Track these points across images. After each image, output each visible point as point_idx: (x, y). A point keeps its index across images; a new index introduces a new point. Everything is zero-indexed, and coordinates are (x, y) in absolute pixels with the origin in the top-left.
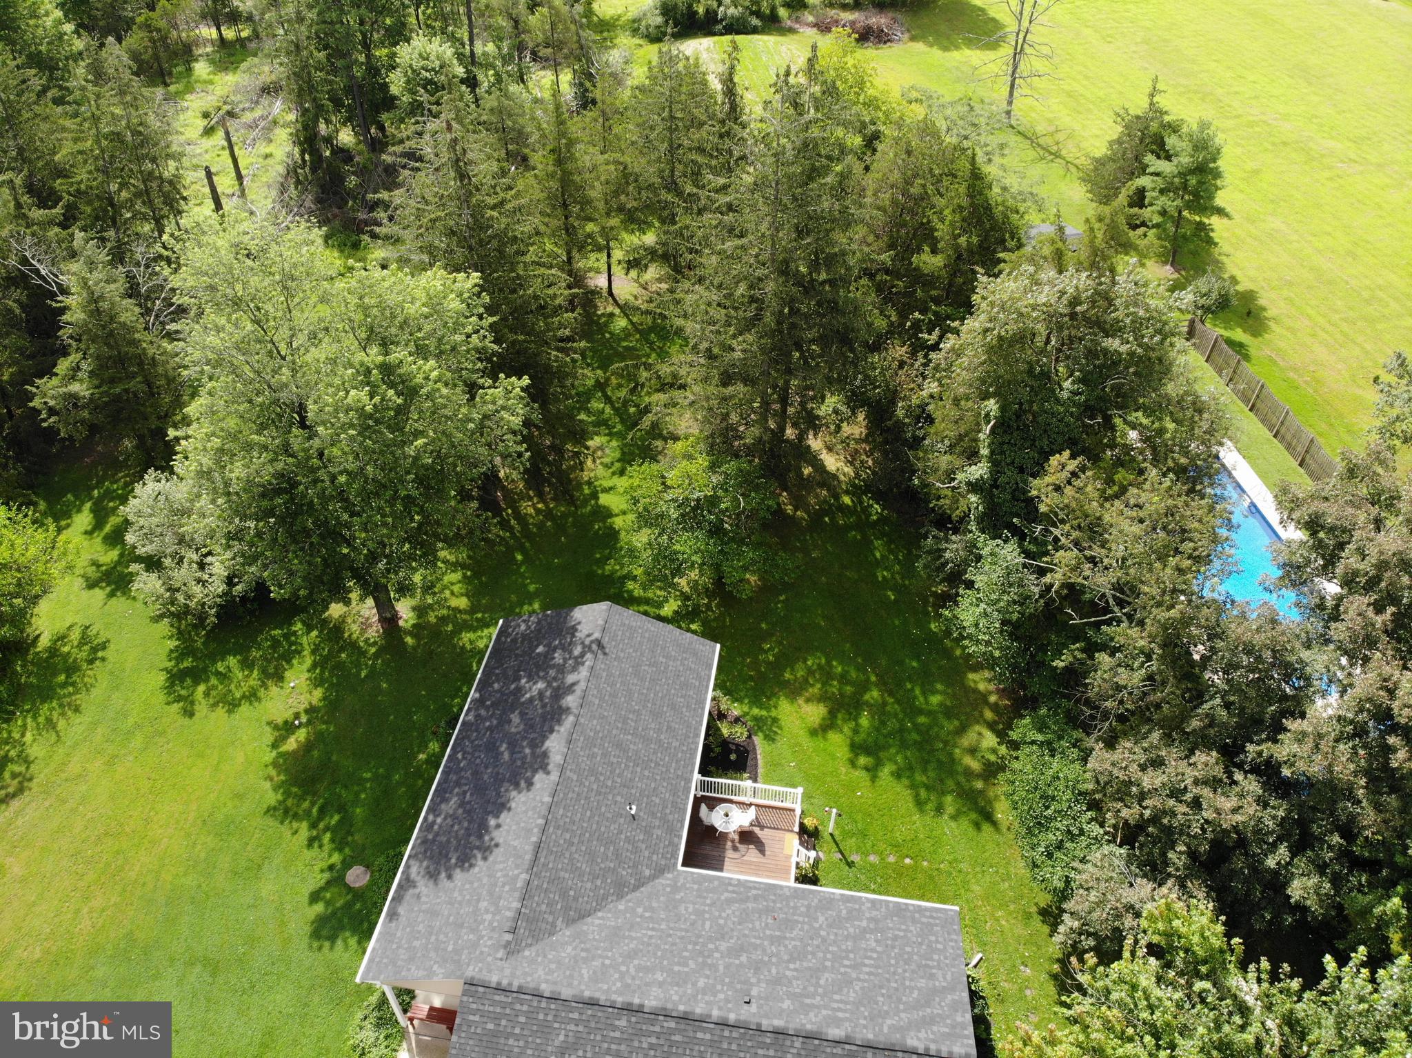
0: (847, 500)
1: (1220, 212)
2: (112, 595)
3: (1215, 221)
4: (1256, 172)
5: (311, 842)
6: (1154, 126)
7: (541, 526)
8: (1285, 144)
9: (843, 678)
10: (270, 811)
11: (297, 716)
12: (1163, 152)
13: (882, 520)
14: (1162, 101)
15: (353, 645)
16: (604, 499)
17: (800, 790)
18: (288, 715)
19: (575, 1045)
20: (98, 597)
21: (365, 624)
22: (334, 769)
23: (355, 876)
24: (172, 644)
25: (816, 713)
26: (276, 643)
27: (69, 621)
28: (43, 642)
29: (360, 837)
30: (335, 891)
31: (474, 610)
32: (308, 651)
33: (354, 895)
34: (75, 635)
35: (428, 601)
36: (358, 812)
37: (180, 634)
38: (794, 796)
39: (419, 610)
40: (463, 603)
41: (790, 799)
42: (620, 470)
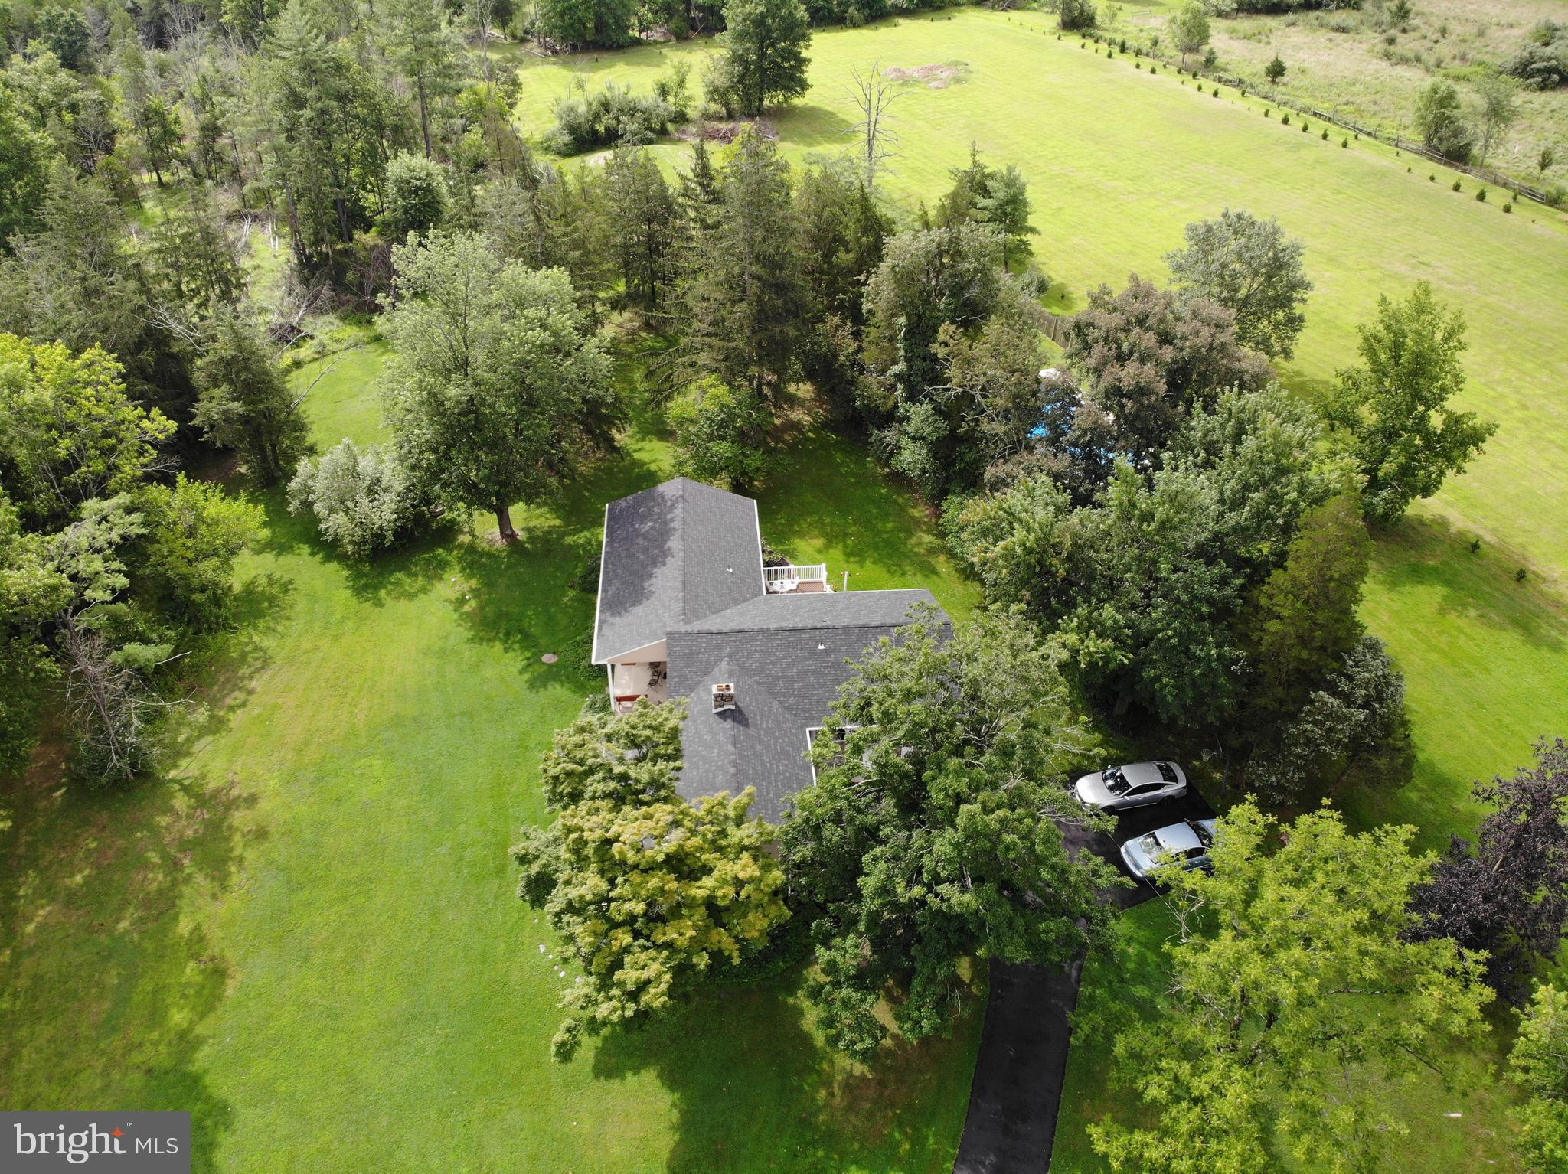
0: (811, 435)
1: (1032, 230)
2: (279, 554)
3: (1029, 237)
4: (1060, 209)
5: (506, 650)
6: (978, 177)
7: (595, 476)
8: (1080, 187)
9: (832, 524)
10: (471, 640)
11: (464, 595)
12: (986, 193)
13: (837, 442)
14: (982, 159)
15: (489, 555)
16: (636, 456)
17: (824, 565)
18: (458, 595)
19: (737, 651)
20: (269, 557)
21: (491, 542)
22: (507, 614)
23: (548, 658)
24: (346, 573)
25: (819, 542)
26: (428, 562)
27: (253, 574)
28: (237, 588)
29: (542, 642)
30: (536, 667)
31: (567, 525)
32: (454, 562)
33: (551, 666)
34: (263, 581)
35: (531, 525)
36: (535, 631)
37: (349, 567)
38: (821, 572)
39: (528, 530)
40: (557, 522)
41: (818, 574)
42: (643, 439)
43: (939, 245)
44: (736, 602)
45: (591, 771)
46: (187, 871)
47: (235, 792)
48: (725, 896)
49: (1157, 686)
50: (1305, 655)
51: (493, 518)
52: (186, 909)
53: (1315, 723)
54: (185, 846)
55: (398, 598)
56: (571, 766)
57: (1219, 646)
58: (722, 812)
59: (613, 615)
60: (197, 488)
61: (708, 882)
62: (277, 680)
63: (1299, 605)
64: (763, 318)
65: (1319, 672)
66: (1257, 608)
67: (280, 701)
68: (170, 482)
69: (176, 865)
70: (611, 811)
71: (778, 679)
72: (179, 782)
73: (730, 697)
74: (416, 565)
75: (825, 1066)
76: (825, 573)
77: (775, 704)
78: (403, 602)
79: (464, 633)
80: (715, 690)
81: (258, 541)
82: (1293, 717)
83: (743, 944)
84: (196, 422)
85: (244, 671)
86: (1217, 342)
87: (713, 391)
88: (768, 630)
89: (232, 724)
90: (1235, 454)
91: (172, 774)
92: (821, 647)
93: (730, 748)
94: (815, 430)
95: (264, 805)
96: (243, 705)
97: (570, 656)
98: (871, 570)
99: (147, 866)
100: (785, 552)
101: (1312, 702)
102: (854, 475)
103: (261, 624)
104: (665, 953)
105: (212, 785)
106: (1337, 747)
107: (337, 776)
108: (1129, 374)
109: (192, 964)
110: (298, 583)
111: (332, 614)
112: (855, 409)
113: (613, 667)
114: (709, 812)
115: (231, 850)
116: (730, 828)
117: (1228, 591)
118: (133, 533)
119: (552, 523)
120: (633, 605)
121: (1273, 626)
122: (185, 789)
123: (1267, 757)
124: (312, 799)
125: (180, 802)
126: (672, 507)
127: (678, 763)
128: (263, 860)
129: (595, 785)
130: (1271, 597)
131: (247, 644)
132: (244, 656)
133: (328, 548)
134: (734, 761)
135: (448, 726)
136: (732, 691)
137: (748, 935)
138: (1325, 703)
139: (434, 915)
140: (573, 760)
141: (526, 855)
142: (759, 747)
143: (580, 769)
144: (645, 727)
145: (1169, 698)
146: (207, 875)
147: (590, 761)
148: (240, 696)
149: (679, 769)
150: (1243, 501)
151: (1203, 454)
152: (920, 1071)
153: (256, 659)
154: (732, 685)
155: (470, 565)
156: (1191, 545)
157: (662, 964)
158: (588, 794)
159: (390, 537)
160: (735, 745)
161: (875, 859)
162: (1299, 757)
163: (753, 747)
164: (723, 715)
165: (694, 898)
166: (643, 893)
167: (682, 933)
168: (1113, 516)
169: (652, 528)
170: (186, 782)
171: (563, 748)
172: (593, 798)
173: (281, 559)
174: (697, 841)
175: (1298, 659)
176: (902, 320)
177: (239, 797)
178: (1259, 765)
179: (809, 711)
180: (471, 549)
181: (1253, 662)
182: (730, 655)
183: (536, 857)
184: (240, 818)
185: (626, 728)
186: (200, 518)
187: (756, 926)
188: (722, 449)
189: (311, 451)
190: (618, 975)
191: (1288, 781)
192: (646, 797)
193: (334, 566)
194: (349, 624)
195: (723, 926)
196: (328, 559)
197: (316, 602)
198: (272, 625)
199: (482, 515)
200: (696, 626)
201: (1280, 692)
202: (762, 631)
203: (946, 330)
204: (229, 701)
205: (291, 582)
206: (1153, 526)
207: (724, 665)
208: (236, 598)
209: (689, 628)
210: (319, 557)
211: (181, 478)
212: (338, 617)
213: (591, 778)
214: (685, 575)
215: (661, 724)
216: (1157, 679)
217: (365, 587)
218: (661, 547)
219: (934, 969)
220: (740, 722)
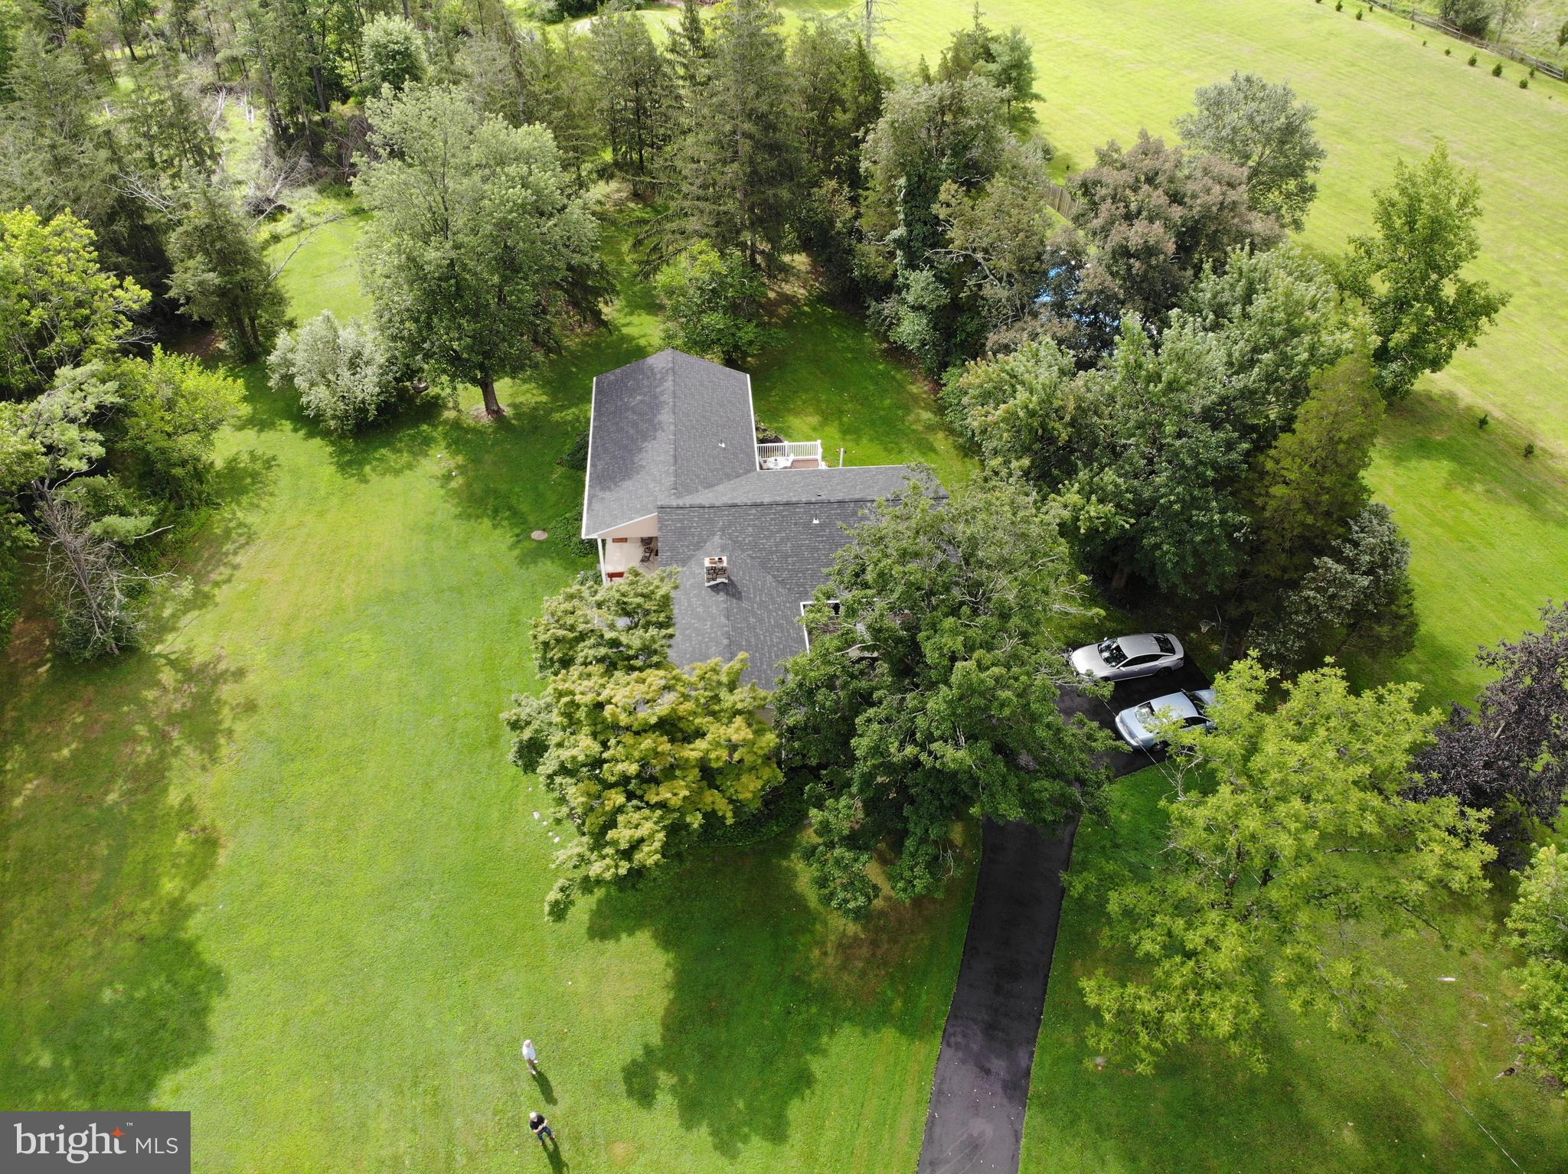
0: (806, 309)
1: (1037, 97)
2: (261, 430)
3: (1033, 105)
4: (1066, 78)
5: (495, 527)
6: (981, 41)
7: (582, 350)
8: (1086, 56)
9: (827, 402)
10: (459, 516)
11: (450, 472)
12: (990, 57)
13: (833, 316)
14: (985, 23)
15: (474, 431)
16: (625, 330)
17: (819, 442)
18: (444, 471)
19: (730, 526)
20: (250, 434)
21: (477, 418)
22: (495, 491)
23: (537, 535)
24: (330, 449)
25: (814, 420)
26: (413, 438)
27: (234, 450)
28: (219, 464)
29: (531, 519)
30: (526, 544)
31: (555, 399)
32: (440, 438)
33: (540, 542)
34: (245, 457)
35: (518, 400)
36: (524, 508)
37: (333, 443)
38: (815, 449)
39: (514, 406)
40: (544, 398)
41: (813, 451)
42: (631, 314)
43: (941, 99)
44: (729, 477)
45: (582, 637)
46: (176, 743)
47: (222, 666)
48: (718, 759)
49: (1158, 553)
50: (1310, 520)
51: (477, 392)
52: (175, 781)
53: (1318, 590)
54: (173, 719)
55: (384, 474)
56: (561, 633)
57: (1222, 511)
58: (715, 677)
59: (603, 489)
60: (174, 360)
61: (701, 744)
62: (262, 555)
63: (1306, 468)
64: (755, 180)
65: (1324, 538)
66: (1263, 474)
67: (265, 577)
68: (146, 354)
69: (165, 738)
70: (602, 676)
71: (772, 553)
72: (165, 657)
73: (723, 570)
74: (401, 441)
75: (818, 926)
76: (820, 450)
77: (769, 578)
78: (388, 478)
79: (451, 508)
80: (707, 563)
81: (239, 418)
82: (1295, 585)
83: (737, 805)
84: (172, 294)
85: (229, 547)
86: (1228, 200)
87: (703, 257)
88: (762, 505)
89: (217, 599)
90: (1245, 316)
91: (158, 649)
92: (816, 522)
93: (723, 620)
94: (810, 303)
95: (252, 679)
96: (229, 581)
97: (561, 533)
98: (867, 447)
99: (136, 739)
100: (780, 430)
101: (1315, 568)
102: (853, 351)
103: (245, 500)
104: (659, 812)
105: (199, 659)
106: (1339, 615)
107: (325, 650)
108: (1136, 234)
109: (182, 835)
110: (281, 459)
111: (317, 490)
112: (852, 280)
113: (604, 541)
114: (702, 678)
115: (220, 722)
116: (723, 694)
117: (1234, 456)
118: (107, 403)
119: (539, 399)
120: (623, 479)
121: (1278, 490)
122: (172, 663)
123: (1266, 626)
124: (300, 673)
125: (167, 676)
126: (663, 380)
127: (670, 631)
128: (252, 732)
129: (585, 651)
130: (1277, 462)
131: (230, 520)
132: (228, 532)
133: (311, 423)
134: (728, 633)
135: (437, 601)
136: (725, 564)
137: (741, 797)
138: (1329, 569)
139: (427, 785)
140: (562, 627)
141: (518, 721)
142: (752, 620)
143: (571, 635)
144: (637, 595)
145: (1169, 565)
146: (196, 747)
147: (581, 627)
148: (226, 571)
149: (671, 636)
150: (1253, 363)
151: (1211, 316)
152: (912, 932)
153: (240, 535)
154: (724, 559)
155: (456, 442)
156: (1197, 409)
157: (656, 823)
158: (579, 660)
159: (373, 412)
160: (728, 618)
161: (869, 720)
162: (1300, 624)
163: (746, 619)
164: (715, 588)
165: (687, 760)
166: (636, 754)
167: (675, 792)
168: (1119, 377)
169: (642, 402)
170: (173, 657)
171: (553, 615)
172: (585, 664)
173: (263, 435)
174: (689, 706)
175: (1303, 524)
176: (902, 181)
177: (227, 671)
178: (1258, 634)
179: (803, 585)
180: (456, 425)
181: (1257, 529)
182: (722, 530)
183: (528, 723)
184: (228, 692)
185: (617, 596)
186: (178, 392)
187: (749, 788)
188: (715, 320)
189: (291, 325)
190: (611, 834)
191: (1287, 649)
192: (638, 663)
193: (317, 442)
194: (334, 501)
195: (717, 788)
196: (311, 435)
197: (300, 478)
198: (255, 501)
199: (466, 388)
200: (688, 500)
201: (1283, 558)
202: (756, 505)
203: (948, 190)
204: (214, 576)
205: (274, 458)
206: (1160, 386)
207: (717, 539)
208: (218, 475)
209: (681, 503)
210: (302, 433)
211: (157, 350)
212: (323, 493)
213: (582, 645)
214: (675, 450)
215: (653, 592)
216: (1158, 546)
217: (350, 463)
218: (650, 421)
219: (927, 830)
220: (733, 596)
